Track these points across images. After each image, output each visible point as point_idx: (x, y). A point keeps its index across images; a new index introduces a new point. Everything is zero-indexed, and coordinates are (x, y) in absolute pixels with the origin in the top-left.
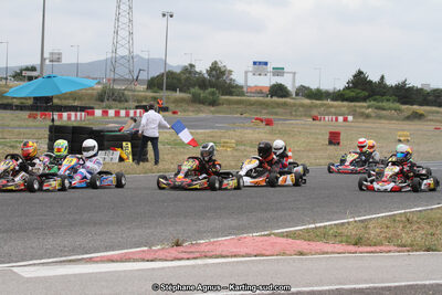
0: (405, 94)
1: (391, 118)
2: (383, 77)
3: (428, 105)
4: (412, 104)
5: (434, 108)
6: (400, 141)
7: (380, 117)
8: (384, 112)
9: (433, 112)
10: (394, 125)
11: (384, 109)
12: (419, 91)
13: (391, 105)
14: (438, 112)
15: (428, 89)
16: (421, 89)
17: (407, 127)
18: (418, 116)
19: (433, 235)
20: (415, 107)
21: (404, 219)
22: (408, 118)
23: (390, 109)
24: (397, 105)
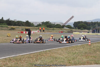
0: (9, 23)
1: (5, 30)
2: (2, 18)
3: (16, 26)
4: (11, 26)
5: (18, 27)
6: (8, 36)
7: (2, 29)
8: (3, 28)
9: (17, 28)
10: (6, 32)
11: (3, 27)
12: (13, 22)
13: (5, 26)
14: (19, 28)
15: (16, 21)
16: (14, 21)
17: (10, 32)
18: (13, 29)
19: (17, 63)
20: (12, 26)
21: (9, 59)
22: (10, 30)
23: (5, 27)
24: (7, 26)
